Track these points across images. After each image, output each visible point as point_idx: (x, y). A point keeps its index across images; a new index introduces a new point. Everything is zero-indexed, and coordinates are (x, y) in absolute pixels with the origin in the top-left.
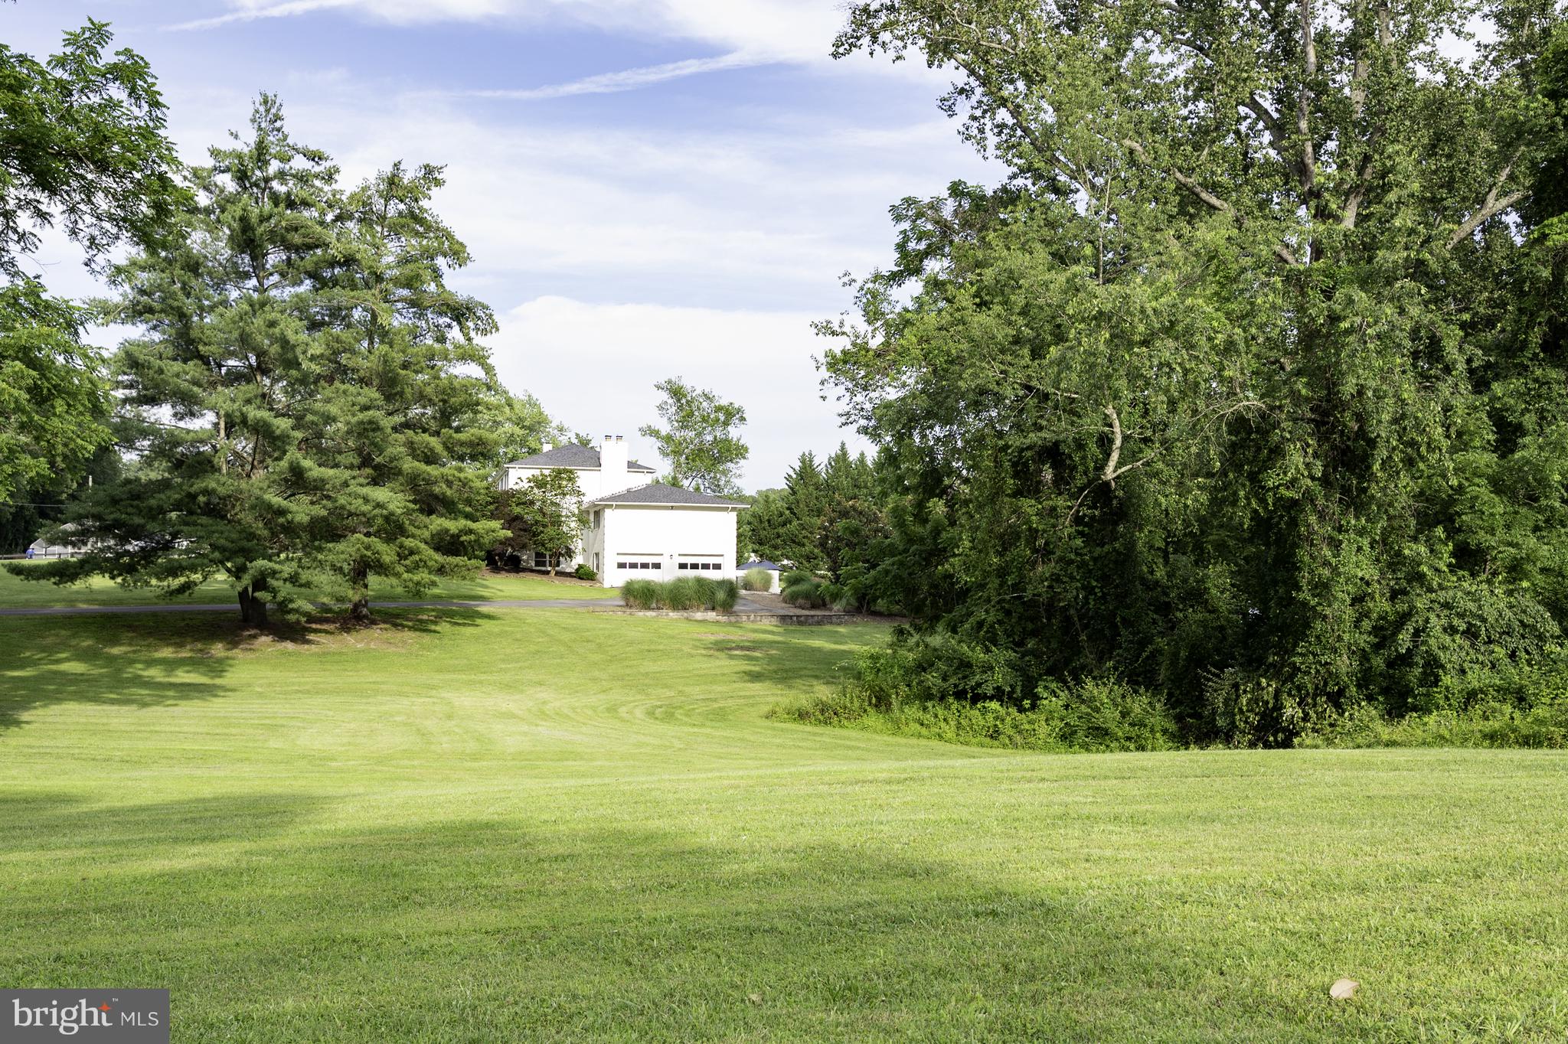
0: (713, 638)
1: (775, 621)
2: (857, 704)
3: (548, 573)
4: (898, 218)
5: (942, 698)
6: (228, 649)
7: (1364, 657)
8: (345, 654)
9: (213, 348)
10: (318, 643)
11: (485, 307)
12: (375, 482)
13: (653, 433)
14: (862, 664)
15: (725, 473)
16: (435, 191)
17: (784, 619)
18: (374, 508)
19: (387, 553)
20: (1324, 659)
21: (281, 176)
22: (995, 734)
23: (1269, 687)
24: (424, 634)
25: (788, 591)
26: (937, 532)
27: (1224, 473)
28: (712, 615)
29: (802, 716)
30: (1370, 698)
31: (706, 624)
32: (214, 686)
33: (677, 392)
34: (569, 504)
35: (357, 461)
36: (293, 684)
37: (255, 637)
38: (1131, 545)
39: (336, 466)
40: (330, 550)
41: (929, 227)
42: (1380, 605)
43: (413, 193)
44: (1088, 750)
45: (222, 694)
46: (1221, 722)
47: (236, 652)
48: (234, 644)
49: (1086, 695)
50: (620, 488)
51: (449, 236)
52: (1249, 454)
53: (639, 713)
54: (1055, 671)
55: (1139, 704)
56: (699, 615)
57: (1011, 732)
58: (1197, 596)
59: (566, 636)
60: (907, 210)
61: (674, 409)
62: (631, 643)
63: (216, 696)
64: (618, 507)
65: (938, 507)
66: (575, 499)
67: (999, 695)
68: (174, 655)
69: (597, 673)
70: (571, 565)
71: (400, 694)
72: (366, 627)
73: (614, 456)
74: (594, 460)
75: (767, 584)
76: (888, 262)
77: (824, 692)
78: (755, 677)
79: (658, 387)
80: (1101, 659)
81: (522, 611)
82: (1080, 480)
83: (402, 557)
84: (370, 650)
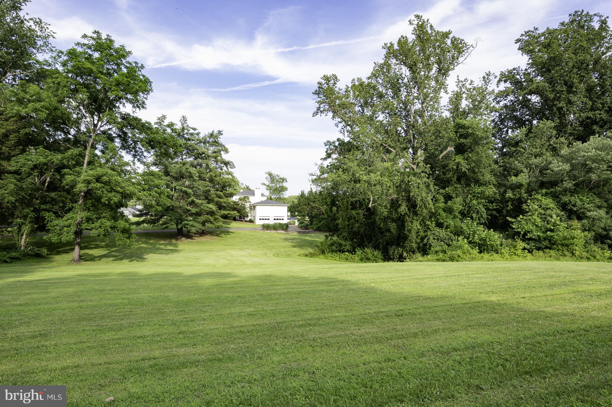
0: (284, 237)
1: (297, 233)
2: (318, 253)
3: (243, 221)
4: (326, 145)
5: (336, 252)
7: (419, 244)
8: (202, 242)
9: (173, 173)
10: (196, 239)
11: (232, 162)
12: (208, 203)
13: (264, 184)
14: (319, 244)
15: (282, 194)
16: (221, 136)
17: (299, 232)
18: (209, 209)
19: (212, 219)
20: (411, 244)
21: (187, 134)
22: (347, 259)
23: (401, 250)
24: (219, 237)
25: (300, 225)
26: (335, 215)
27: (390, 209)
28: (283, 232)
29: (306, 255)
30: (420, 252)
31: (281, 234)
32: (177, 250)
33: (270, 175)
34: (247, 205)
35: (204, 198)
37: (181, 238)
38: (375, 220)
39: (200, 199)
40: (199, 219)
41: (333, 147)
42: (422, 234)
43: (216, 137)
44: (366, 263)
45: (180, 251)
46: (392, 257)
47: (178, 242)
48: (177, 240)
49: (365, 251)
50: (259, 201)
51: (224, 147)
52: (395, 205)
53: (271, 255)
54: (359, 246)
55: (376, 253)
56: (280, 232)
57: (350, 259)
58: (388, 230)
59: (251, 237)
60: (328, 143)
61: (270, 179)
62: (266, 239)
64: (259, 205)
65: (334, 209)
66: (249, 204)
67: (348, 251)
68: (165, 243)
69: (260, 246)
70: (248, 219)
71: (218, 251)
72: (205, 235)
73: (258, 193)
74: (253, 194)
75: (294, 223)
76: (324, 155)
77: (311, 250)
78: (294, 247)
79: (266, 173)
80: (369, 244)
81: (239, 231)
82: (364, 207)
83: (215, 220)
84: (207, 241)
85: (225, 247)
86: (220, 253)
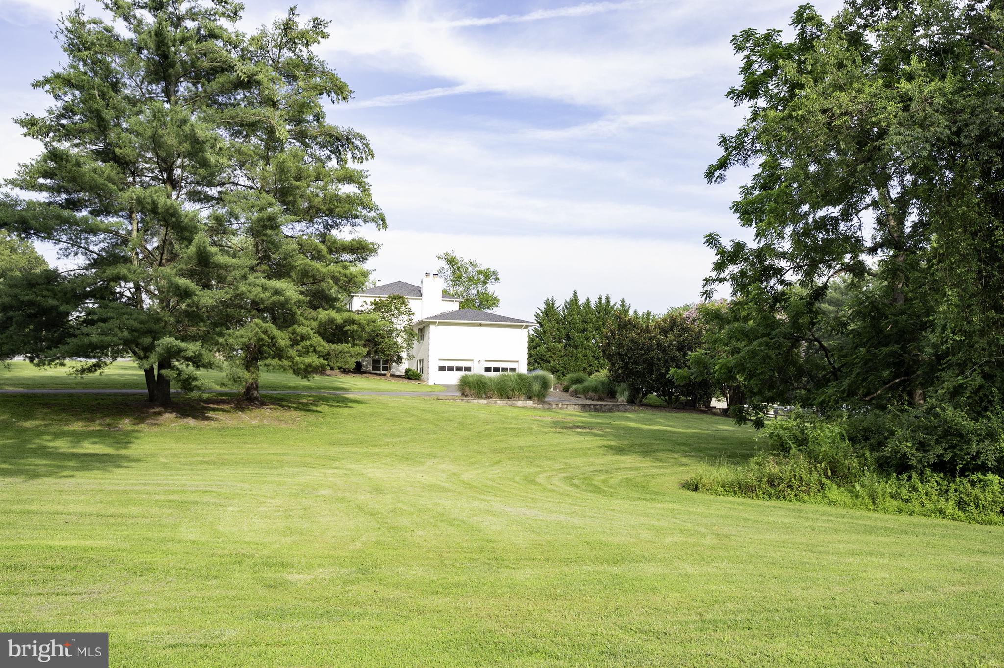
0: (540, 421)
3: (382, 375)
6: (135, 424)
8: (242, 429)
10: (217, 420)
11: (362, 138)
16: (321, 42)
17: (584, 407)
18: (273, 295)
19: (282, 338)
24: (309, 414)
25: (572, 387)
28: (530, 403)
32: (119, 457)
33: (451, 261)
34: (402, 321)
36: (198, 455)
37: (160, 414)
40: (230, 335)
45: (126, 464)
47: (142, 426)
48: (141, 420)
51: (333, 77)
56: (520, 403)
61: (449, 272)
63: (119, 466)
64: (440, 324)
66: (406, 318)
68: (84, 429)
70: (402, 369)
71: (306, 465)
72: (258, 407)
74: (418, 292)
79: (439, 257)
81: (380, 399)
83: (295, 343)
84: (264, 426)
85: (334, 451)
86: (313, 476)
